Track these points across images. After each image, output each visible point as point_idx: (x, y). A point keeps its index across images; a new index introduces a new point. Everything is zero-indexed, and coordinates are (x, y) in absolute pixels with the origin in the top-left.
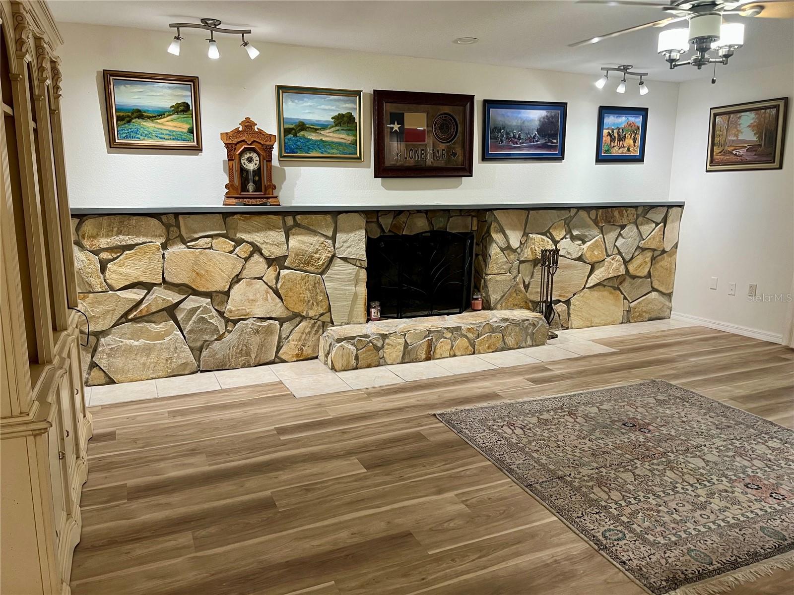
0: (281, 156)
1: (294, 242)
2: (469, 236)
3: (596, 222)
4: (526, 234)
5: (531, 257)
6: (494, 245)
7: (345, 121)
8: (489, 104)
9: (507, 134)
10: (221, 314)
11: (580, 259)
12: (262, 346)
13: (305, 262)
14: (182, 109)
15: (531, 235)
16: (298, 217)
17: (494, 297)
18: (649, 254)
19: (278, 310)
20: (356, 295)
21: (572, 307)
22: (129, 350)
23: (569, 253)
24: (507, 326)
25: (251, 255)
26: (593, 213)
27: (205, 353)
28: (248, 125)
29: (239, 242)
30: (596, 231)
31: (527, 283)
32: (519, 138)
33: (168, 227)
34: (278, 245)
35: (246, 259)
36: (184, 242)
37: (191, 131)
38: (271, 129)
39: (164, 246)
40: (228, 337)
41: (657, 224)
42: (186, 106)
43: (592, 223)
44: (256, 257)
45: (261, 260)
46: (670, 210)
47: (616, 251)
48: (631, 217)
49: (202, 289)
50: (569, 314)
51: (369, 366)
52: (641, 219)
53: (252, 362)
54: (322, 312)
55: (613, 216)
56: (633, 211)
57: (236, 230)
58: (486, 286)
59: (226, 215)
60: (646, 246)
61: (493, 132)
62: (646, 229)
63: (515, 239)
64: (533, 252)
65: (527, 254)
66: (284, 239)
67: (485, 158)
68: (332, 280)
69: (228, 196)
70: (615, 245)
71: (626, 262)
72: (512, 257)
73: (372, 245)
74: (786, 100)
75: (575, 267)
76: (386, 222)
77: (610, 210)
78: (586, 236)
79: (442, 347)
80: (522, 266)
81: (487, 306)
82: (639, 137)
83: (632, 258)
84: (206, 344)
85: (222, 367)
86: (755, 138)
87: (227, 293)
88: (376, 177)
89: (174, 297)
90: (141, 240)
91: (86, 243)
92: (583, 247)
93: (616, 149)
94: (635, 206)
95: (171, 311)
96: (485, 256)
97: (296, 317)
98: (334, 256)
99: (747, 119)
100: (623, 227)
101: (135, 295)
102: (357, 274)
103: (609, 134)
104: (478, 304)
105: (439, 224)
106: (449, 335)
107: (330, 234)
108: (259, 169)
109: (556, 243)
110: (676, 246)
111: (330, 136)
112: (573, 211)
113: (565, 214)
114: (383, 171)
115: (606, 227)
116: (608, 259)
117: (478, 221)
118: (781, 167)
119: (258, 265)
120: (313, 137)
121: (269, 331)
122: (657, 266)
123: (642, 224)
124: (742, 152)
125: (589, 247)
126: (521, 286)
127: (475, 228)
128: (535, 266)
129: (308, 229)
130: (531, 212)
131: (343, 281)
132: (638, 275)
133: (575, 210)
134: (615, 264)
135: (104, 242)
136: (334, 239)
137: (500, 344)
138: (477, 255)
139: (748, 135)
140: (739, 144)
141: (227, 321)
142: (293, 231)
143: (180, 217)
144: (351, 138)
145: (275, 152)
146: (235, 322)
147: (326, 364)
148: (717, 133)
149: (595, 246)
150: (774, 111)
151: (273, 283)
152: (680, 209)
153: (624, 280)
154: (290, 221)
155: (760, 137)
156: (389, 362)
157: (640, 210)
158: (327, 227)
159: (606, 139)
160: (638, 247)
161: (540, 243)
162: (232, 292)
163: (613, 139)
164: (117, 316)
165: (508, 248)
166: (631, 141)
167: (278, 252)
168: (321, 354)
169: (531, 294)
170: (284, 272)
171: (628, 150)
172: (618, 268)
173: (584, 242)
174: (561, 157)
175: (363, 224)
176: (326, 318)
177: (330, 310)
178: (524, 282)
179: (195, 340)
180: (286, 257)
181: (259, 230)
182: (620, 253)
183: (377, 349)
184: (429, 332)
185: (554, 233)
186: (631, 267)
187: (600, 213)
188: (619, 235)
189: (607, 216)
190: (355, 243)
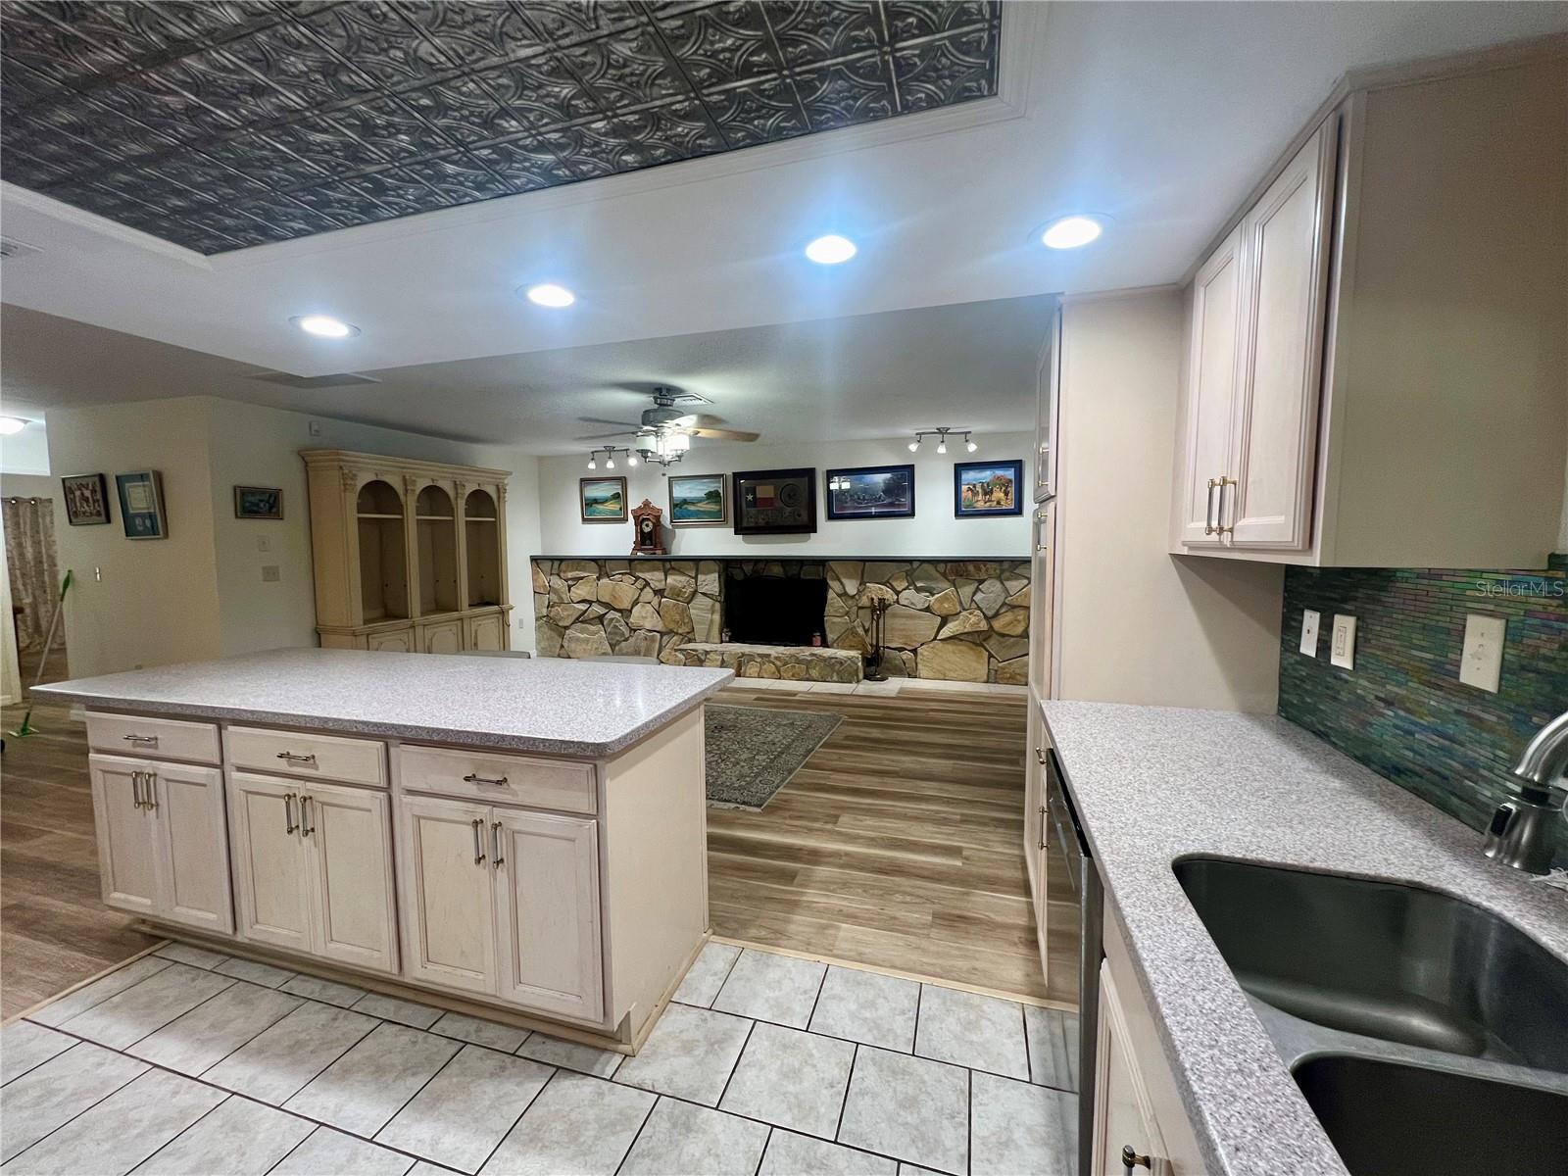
0: (671, 522)
1: (670, 579)
3: (944, 575)
4: (862, 583)
5: (868, 604)
6: (830, 590)
7: (713, 496)
8: (830, 474)
9: (850, 496)
10: (627, 624)
11: (928, 609)
13: (676, 594)
14: (616, 496)
15: (868, 584)
16: (673, 563)
17: (831, 637)
18: (1021, 614)
19: (660, 626)
20: (712, 620)
21: (919, 657)
22: (578, 639)
23: (912, 604)
24: (812, 660)
25: (644, 587)
26: (941, 567)
27: (617, 648)
28: (648, 503)
29: (637, 578)
30: (946, 584)
31: (867, 627)
32: (865, 499)
33: (600, 567)
34: (660, 581)
35: (642, 590)
36: (608, 577)
37: (621, 509)
38: (664, 505)
39: (598, 579)
40: (630, 640)
42: (620, 494)
43: (938, 575)
44: (648, 588)
45: (650, 590)
47: (974, 606)
48: (991, 571)
49: (617, 607)
50: (918, 664)
52: (1007, 574)
54: (687, 630)
55: (967, 570)
56: (994, 565)
57: (636, 571)
58: (824, 626)
59: (630, 561)
60: (1016, 604)
62: (1012, 586)
63: (851, 587)
64: (870, 599)
65: (865, 601)
66: (663, 577)
67: (832, 516)
68: (693, 609)
69: (634, 549)
70: (972, 600)
71: (988, 618)
72: (850, 602)
73: (728, 584)
75: (920, 617)
77: (962, 564)
78: (934, 588)
80: (861, 612)
81: (825, 644)
82: (1012, 490)
83: (997, 615)
84: (617, 642)
87: (631, 611)
88: (735, 534)
89: (601, 610)
90: (586, 575)
91: (562, 575)
92: (931, 598)
93: (981, 503)
94: (999, 561)
95: (601, 619)
97: (671, 632)
98: (696, 591)
100: (981, 582)
101: (583, 607)
102: (713, 605)
103: (969, 489)
104: (818, 639)
105: (792, 571)
107: (693, 575)
108: (652, 531)
109: (898, 593)
111: (703, 507)
112: (916, 565)
113: (907, 567)
114: (740, 530)
115: (959, 580)
116: (964, 613)
119: (648, 594)
120: (692, 508)
121: (653, 640)
123: (1008, 579)
125: (938, 600)
127: (821, 576)
129: (679, 571)
130: (867, 563)
131: (703, 610)
132: (1008, 633)
133: (919, 563)
134: (973, 619)
135: (570, 575)
136: (696, 578)
138: (825, 598)
141: (631, 630)
142: (670, 572)
143: (608, 561)
144: (718, 507)
145: (666, 520)
146: (635, 630)
149: (946, 598)
151: (657, 607)
153: (990, 637)
154: (668, 565)
157: (1006, 565)
158: (691, 570)
159: (966, 493)
160: (1004, 604)
161: (876, 591)
162: (633, 611)
163: (976, 493)
164: (574, 617)
165: (844, 595)
166: (1002, 495)
167: (659, 586)
169: (870, 637)
170: (663, 600)
171: (999, 503)
172: (978, 624)
173: (933, 595)
174: (912, 513)
175: (717, 568)
176: (690, 636)
177: (693, 630)
178: (864, 627)
179: (612, 639)
180: (664, 590)
181: (648, 571)
182: (979, 608)
185: (894, 584)
186: (997, 625)
187: (949, 565)
188: (978, 589)
189: (958, 569)
190: (711, 582)
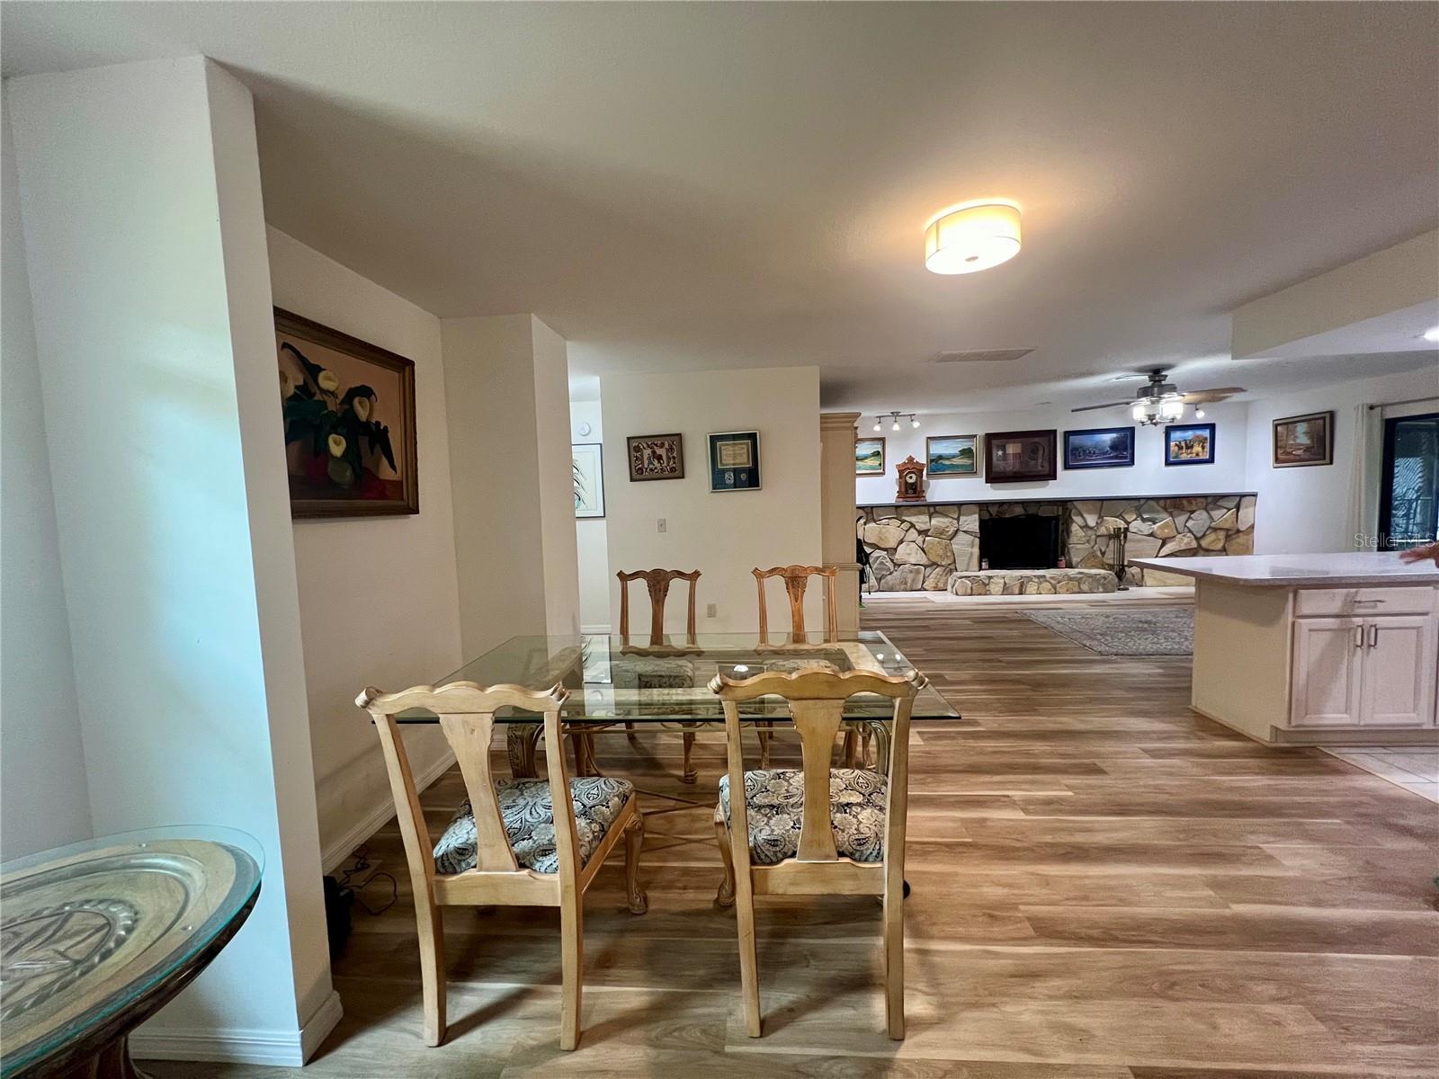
0: (927, 474)
1: (934, 521)
2: (1056, 518)
3: (1165, 509)
4: (1100, 517)
5: (1105, 533)
6: (1074, 524)
7: (967, 453)
8: (1067, 434)
9: (1084, 451)
10: (892, 560)
11: (1151, 535)
12: (913, 580)
13: (940, 533)
14: (877, 454)
15: (1105, 518)
16: (937, 508)
17: (1075, 560)
18: (1222, 535)
19: (924, 560)
20: (972, 553)
21: (1145, 570)
23: (1140, 531)
24: (1082, 578)
25: (910, 529)
26: (1162, 502)
27: (883, 581)
28: (911, 459)
30: (1165, 515)
31: (1103, 550)
32: (1094, 453)
34: (925, 523)
35: (907, 531)
36: (875, 522)
37: (880, 465)
38: (923, 460)
40: (895, 573)
41: (1229, 510)
42: (879, 452)
43: (1159, 508)
44: (912, 530)
45: (915, 531)
46: (1244, 499)
47: (1186, 530)
48: (1199, 504)
49: (883, 546)
50: (1143, 576)
51: (980, 595)
52: (1211, 506)
53: (908, 588)
54: (950, 562)
55: (1183, 504)
56: (1202, 500)
57: (902, 515)
58: (1068, 552)
59: (897, 507)
60: (1218, 526)
61: (1072, 451)
62: (1216, 514)
63: (1092, 520)
64: (1107, 529)
65: (1103, 530)
66: (928, 520)
67: (1067, 467)
68: (957, 544)
69: (898, 497)
70: (1185, 526)
71: (1197, 539)
72: (1090, 532)
73: (982, 523)
74: (1332, 414)
75: (1147, 541)
76: (994, 510)
77: (1178, 500)
78: (1156, 519)
79: (1032, 587)
80: (1098, 539)
81: (1070, 566)
82: (1208, 445)
83: (1204, 535)
84: (883, 577)
85: (891, 590)
86: (1309, 442)
87: (896, 549)
88: (986, 482)
92: (1155, 526)
93: (1185, 455)
94: (1205, 497)
96: (1068, 531)
97: (934, 565)
98: (958, 530)
99: (1301, 428)
100: (1192, 512)
102: (973, 542)
103: (1176, 445)
104: (1063, 563)
105: (1032, 511)
106: (1037, 580)
107: (956, 516)
108: (916, 482)
109: (1128, 523)
110: (1252, 527)
111: (956, 461)
112: (1142, 502)
113: (1136, 503)
114: (993, 478)
115: (1175, 512)
116: (1179, 536)
117: (1063, 509)
118: (1331, 463)
119: (913, 534)
120: (947, 463)
121: (918, 572)
122: (1234, 542)
123: (1212, 510)
124: (1300, 452)
125: (1159, 527)
126: (1099, 553)
127: (1060, 513)
128: (1110, 539)
129: (943, 514)
130: (1105, 502)
131: (964, 544)
132: (1212, 548)
133: (1145, 500)
134: (1186, 540)
136: (958, 519)
137: (1076, 589)
138: (1063, 532)
139: (1303, 440)
140: (1298, 447)
142: (934, 515)
143: (874, 509)
144: (971, 462)
145: (925, 473)
146: (900, 565)
147: (952, 592)
148: (1279, 438)
149: (1166, 526)
150: (1321, 422)
151: (921, 545)
152: (1253, 498)
153: (1197, 552)
154: (932, 510)
155: (1313, 441)
156: (993, 593)
157: (1210, 500)
158: (954, 513)
159: (1173, 448)
160: (1209, 528)
161: (1113, 523)
162: (898, 549)
163: (1180, 448)
165: (1086, 526)
166: (1200, 449)
167: (924, 527)
168: (949, 587)
169: (1107, 559)
170: (927, 538)
171: (1197, 455)
172: (1188, 543)
173: (1154, 523)
174: (1132, 463)
175: (978, 510)
176: (952, 567)
177: (955, 562)
178: (1101, 550)
179: (878, 573)
180: (929, 530)
181: (915, 515)
182: (1190, 531)
183: (986, 585)
184: (1022, 577)
185: (1126, 517)
186: (1204, 543)
187: (1168, 501)
188: (1190, 518)
189: (1176, 504)
190: (972, 522)
